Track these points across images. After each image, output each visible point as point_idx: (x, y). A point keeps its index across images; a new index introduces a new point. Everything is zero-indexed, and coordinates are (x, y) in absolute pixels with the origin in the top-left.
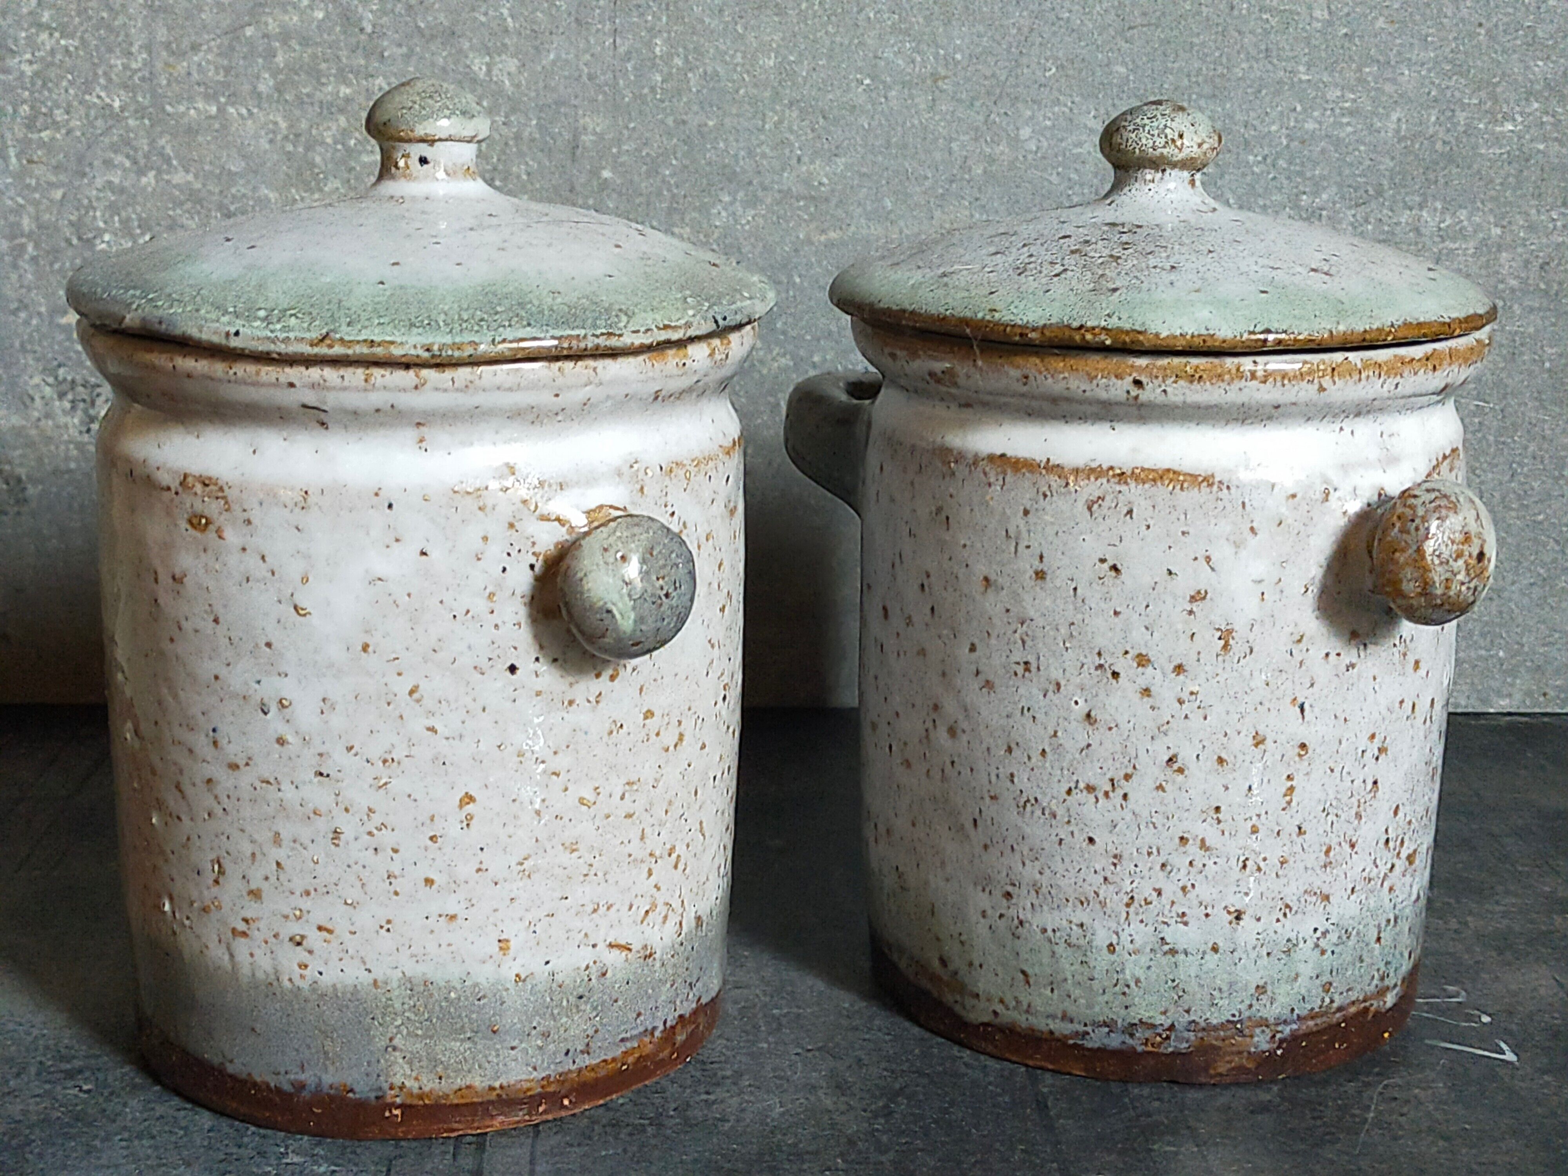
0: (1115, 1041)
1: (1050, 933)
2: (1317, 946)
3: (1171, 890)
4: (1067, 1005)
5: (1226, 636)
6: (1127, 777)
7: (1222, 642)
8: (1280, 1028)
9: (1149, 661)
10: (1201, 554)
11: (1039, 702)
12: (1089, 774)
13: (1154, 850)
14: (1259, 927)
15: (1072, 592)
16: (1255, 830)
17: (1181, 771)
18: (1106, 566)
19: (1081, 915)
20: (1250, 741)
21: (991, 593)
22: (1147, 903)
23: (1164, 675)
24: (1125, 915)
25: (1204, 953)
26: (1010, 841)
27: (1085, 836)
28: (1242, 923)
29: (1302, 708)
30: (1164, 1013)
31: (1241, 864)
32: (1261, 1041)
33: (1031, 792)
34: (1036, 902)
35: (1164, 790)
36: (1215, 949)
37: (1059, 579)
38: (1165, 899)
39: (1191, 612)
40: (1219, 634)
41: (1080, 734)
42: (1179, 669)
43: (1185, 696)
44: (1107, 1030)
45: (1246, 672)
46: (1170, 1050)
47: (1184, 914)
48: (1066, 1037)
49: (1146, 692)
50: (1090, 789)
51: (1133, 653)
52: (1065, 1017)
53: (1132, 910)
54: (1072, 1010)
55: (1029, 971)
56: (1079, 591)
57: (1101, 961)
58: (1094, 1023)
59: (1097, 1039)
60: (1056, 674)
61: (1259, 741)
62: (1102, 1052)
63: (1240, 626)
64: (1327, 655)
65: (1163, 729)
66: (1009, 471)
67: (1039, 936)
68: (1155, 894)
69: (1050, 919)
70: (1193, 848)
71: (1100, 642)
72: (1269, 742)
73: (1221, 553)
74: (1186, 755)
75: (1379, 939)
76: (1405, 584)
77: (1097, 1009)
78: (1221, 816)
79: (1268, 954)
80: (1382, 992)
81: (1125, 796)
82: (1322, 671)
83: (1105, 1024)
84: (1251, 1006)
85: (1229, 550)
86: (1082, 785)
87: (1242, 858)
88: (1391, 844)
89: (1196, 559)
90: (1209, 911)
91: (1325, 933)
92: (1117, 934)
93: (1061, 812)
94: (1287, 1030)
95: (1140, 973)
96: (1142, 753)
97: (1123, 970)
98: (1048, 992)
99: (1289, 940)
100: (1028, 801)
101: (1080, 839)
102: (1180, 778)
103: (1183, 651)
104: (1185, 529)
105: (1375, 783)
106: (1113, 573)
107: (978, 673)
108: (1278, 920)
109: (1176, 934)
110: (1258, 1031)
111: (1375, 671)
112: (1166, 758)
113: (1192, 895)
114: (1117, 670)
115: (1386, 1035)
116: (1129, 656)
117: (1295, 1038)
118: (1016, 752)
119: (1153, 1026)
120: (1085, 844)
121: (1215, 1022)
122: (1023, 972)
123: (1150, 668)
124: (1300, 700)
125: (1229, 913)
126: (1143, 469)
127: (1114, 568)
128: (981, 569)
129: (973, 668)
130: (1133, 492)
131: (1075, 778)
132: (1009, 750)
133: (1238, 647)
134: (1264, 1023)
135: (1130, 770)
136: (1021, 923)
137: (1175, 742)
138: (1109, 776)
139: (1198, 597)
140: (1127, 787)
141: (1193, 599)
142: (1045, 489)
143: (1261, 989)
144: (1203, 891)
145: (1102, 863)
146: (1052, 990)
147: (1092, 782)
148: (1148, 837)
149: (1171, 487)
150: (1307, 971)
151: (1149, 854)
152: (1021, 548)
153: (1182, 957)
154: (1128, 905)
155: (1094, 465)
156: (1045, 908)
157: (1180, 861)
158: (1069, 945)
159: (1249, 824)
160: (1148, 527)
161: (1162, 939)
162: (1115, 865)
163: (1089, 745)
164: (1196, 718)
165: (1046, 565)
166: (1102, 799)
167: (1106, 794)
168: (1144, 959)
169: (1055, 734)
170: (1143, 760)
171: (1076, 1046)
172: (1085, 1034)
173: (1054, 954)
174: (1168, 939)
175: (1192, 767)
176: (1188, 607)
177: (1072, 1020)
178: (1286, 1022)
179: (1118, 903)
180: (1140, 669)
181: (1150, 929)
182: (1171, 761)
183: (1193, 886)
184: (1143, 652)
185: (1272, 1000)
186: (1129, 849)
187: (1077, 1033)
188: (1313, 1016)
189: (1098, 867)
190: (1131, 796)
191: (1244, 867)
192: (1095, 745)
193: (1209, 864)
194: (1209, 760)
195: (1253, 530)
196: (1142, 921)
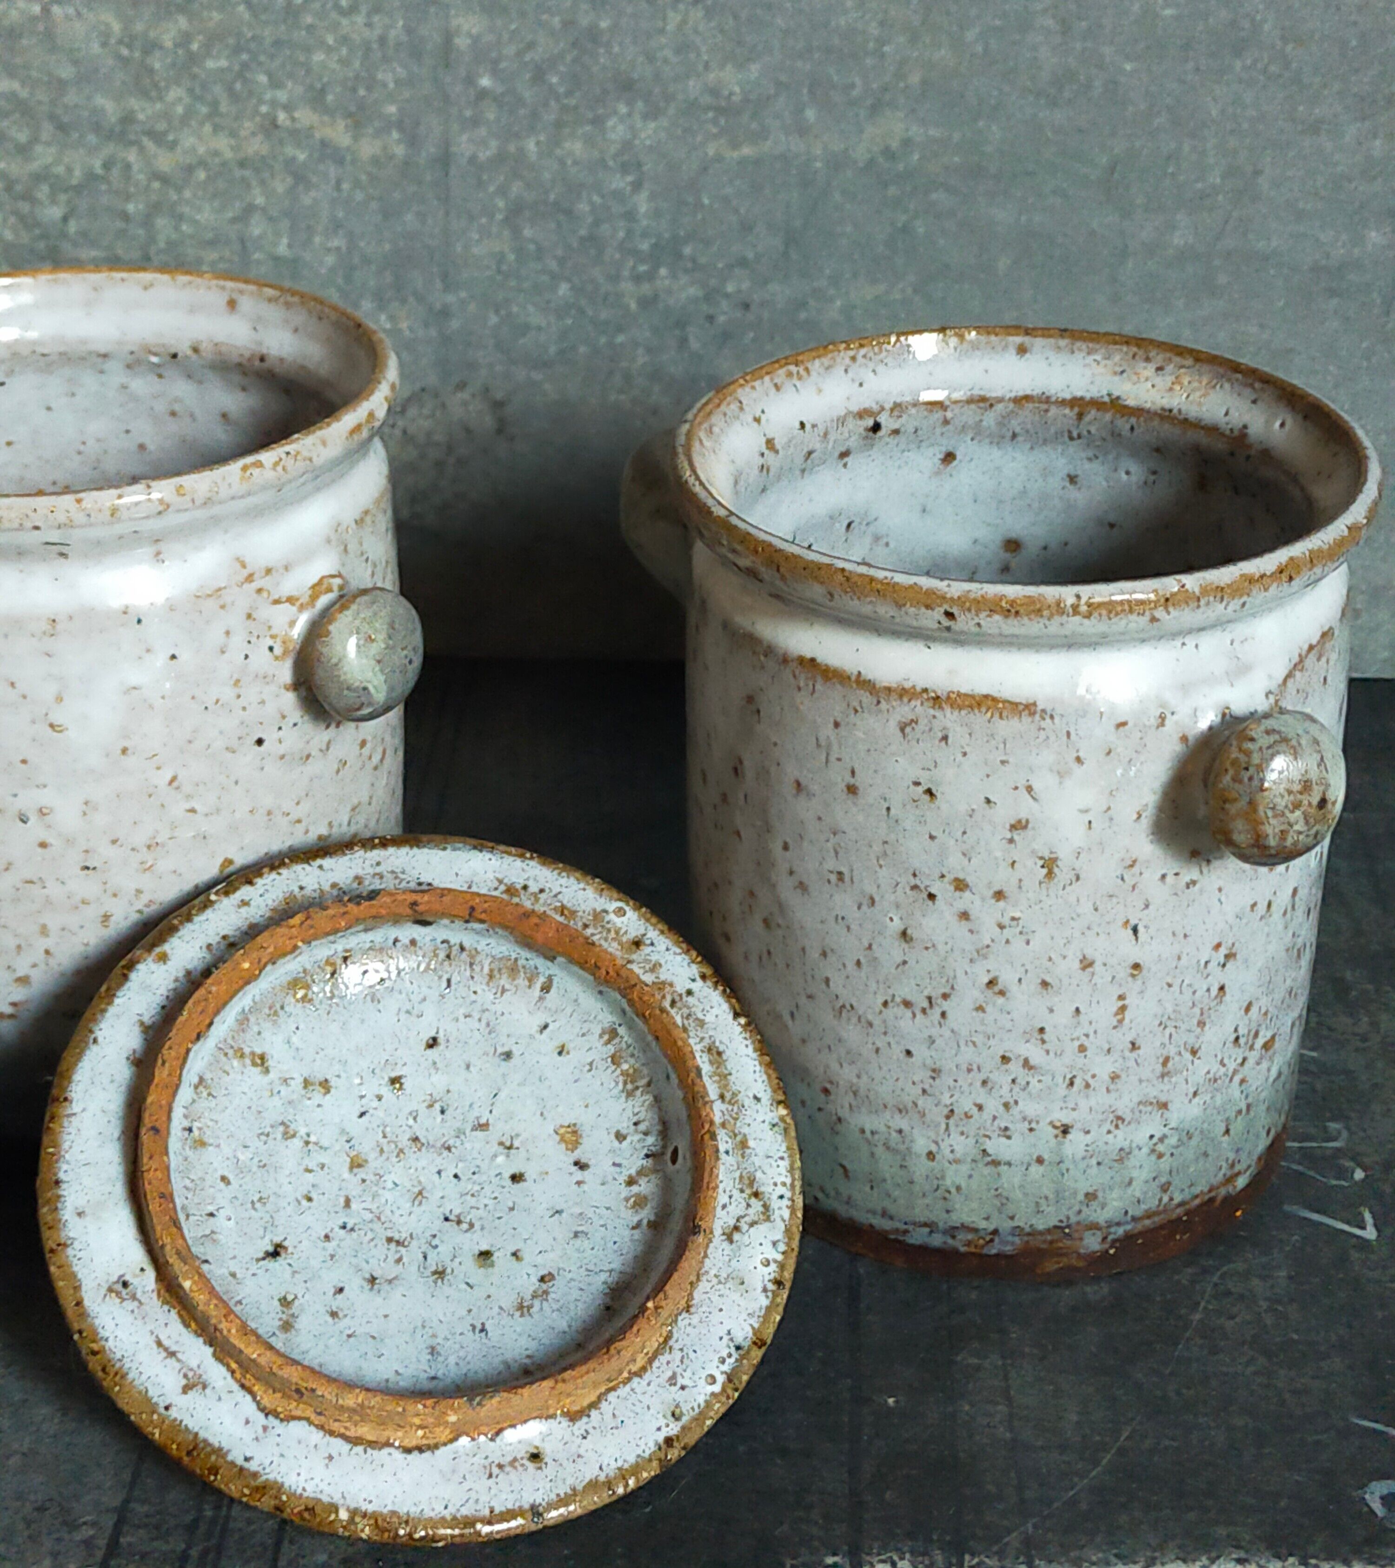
0: (937, 1240)
1: (868, 1134)
2: (1153, 1151)
3: (993, 1105)
4: (887, 1204)
5: (1050, 865)
6: (945, 996)
7: (1045, 871)
8: (1112, 1230)
9: (967, 886)
10: (1021, 784)
11: (853, 914)
12: (905, 991)
13: (975, 1067)
14: (1089, 1138)
15: (884, 812)
16: (1082, 1049)
17: (1002, 993)
18: (920, 789)
19: (900, 1122)
20: (1077, 965)
21: (802, 797)
22: (968, 1116)
23: (983, 899)
24: (943, 1126)
25: (1029, 1165)
26: (827, 1041)
27: (903, 1048)
28: (1069, 1137)
29: (1135, 930)
30: (987, 1219)
31: (1067, 1081)
32: (1092, 1243)
33: (846, 996)
34: (854, 1103)
35: (984, 1011)
36: (1040, 1161)
37: (870, 796)
38: (987, 1115)
39: (1011, 841)
40: (1041, 863)
41: (896, 951)
42: (999, 895)
43: (1006, 921)
44: (927, 1230)
45: (1072, 899)
46: (994, 1251)
47: (1006, 1129)
48: (886, 1232)
49: (964, 916)
50: (907, 1004)
51: (949, 877)
52: (884, 1214)
53: (952, 1122)
54: (892, 1209)
55: (848, 1167)
56: (893, 811)
57: (920, 1168)
58: (914, 1224)
59: (918, 1237)
60: (871, 889)
61: (1087, 964)
62: (923, 1249)
63: (1064, 854)
64: (1164, 877)
65: (983, 952)
66: (819, 679)
67: (857, 1134)
68: (975, 1109)
69: (866, 1121)
70: (1015, 1068)
71: (915, 863)
72: (1098, 967)
73: (1043, 782)
74: (1007, 978)
75: (1227, 1131)
76: (1234, 833)
77: (917, 1211)
78: (1045, 1037)
79: (1099, 1164)
80: (1230, 1180)
81: (943, 1015)
82: (1157, 893)
83: (925, 1225)
84: (1079, 1211)
85: (1052, 780)
86: (898, 999)
87: (1069, 1076)
88: (1242, 1041)
89: (1016, 788)
90: (1034, 1125)
91: (1161, 1140)
92: (936, 1143)
93: (877, 1022)
94: (1120, 1231)
95: (961, 1181)
96: (960, 974)
97: (943, 1178)
98: (867, 1189)
99: (1121, 1149)
100: (843, 1006)
101: (897, 1052)
102: (1000, 1000)
103: (1003, 878)
104: (1004, 758)
105: (1222, 988)
106: (927, 797)
107: (791, 873)
108: (1109, 1132)
109: (997, 1147)
110: (1088, 1233)
111: (1221, 883)
112: (986, 980)
113: (1015, 1111)
114: (933, 891)
115: (1238, 1213)
116: (946, 880)
117: (1129, 1237)
118: (832, 958)
119: (976, 1230)
120: (902, 1056)
121: (1041, 1227)
122: (842, 1166)
123: (967, 894)
124: (1133, 922)
125: (1055, 1127)
126: (959, 694)
127: (929, 792)
128: (791, 771)
129: (787, 866)
130: (949, 718)
131: (891, 992)
132: (824, 954)
133: (1063, 874)
134: (1093, 1226)
135: (947, 990)
136: (839, 1120)
137: (994, 965)
138: (926, 993)
139: (1019, 826)
140: (946, 1005)
141: (1013, 827)
142: (855, 704)
143: (1091, 1196)
144: (1028, 1107)
145: (920, 1075)
146: (872, 1188)
147: (909, 998)
148: (968, 1054)
149: (989, 714)
150: (1142, 1175)
151: (969, 1070)
152: (832, 759)
153: (1003, 1168)
154: (948, 1117)
155: (908, 685)
156: (863, 1110)
157: (1002, 1078)
158: (888, 1148)
159: (1077, 1044)
160: (965, 754)
161: (984, 1151)
162: (934, 1078)
163: (905, 962)
164: (1018, 943)
165: (858, 781)
166: (919, 1015)
167: (924, 1011)
168: (965, 1169)
169: (870, 947)
170: (961, 981)
171: (897, 1241)
172: (906, 1232)
173: (872, 1154)
174: (990, 1151)
175: (1014, 989)
176: (1009, 835)
177: (891, 1218)
178: (1118, 1224)
179: (937, 1115)
180: (958, 893)
181: (971, 1141)
182: (991, 983)
183: (1016, 1102)
184: (961, 876)
185: (1103, 1206)
186: (947, 1065)
187: (897, 1231)
188: (1149, 1215)
189: (916, 1079)
190: (949, 1015)
191: (1072, 1084)
192: (912, 963)
193: (1034, 1082)
194: (1032, 984)
195: (1078, 760)
196: (962, 1133)
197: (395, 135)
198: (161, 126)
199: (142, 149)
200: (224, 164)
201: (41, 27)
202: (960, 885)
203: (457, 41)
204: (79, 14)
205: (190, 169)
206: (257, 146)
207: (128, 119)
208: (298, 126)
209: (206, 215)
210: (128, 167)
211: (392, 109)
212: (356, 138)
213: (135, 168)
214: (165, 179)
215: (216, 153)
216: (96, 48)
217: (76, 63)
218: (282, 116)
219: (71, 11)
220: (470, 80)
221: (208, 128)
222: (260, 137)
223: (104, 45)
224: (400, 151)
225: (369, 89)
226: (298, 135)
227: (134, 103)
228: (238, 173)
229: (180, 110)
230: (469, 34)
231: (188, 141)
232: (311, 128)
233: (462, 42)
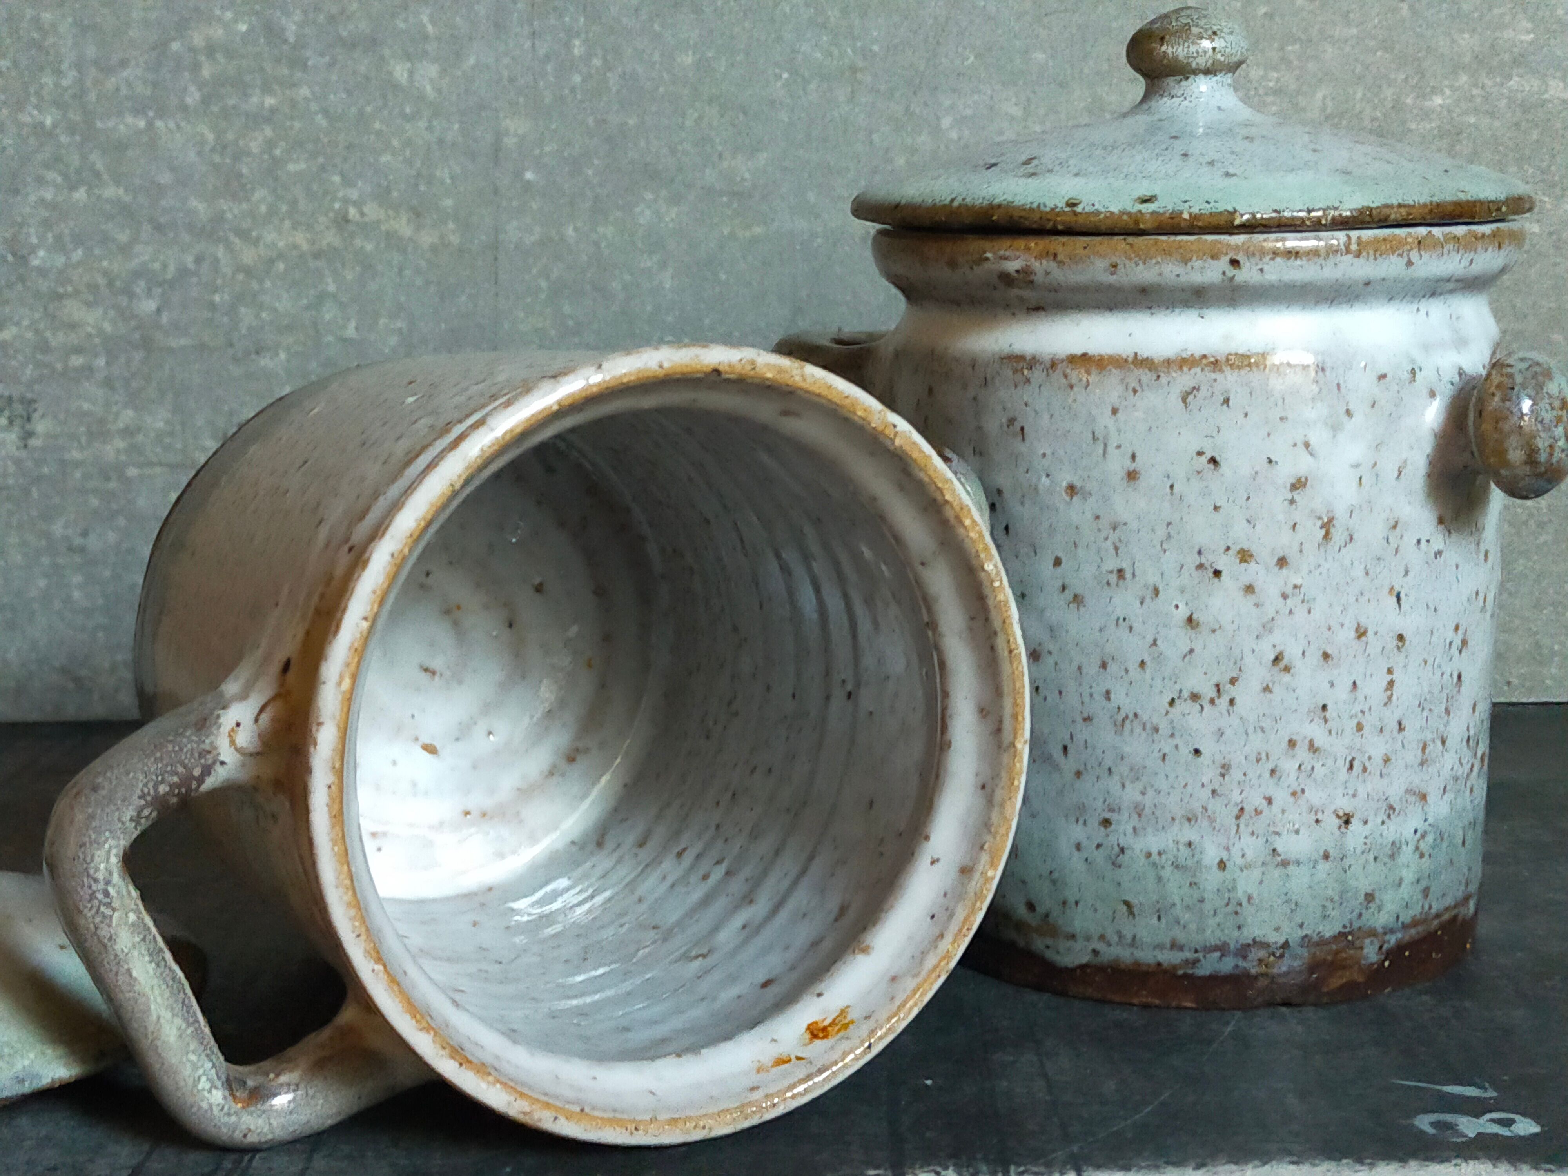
0: (1227, 966)
1: (1155, 856)
2: (1417, 848)
3: (1281, 796)
4: (1177, 932)
5: (1328, 525)
6: (1233, 681)
7: (1323, 532)
8: (1387, 937)
9: (1251, 556)
10: (1300, 441)
11: (1135, 612)
12: (1192, 683)
13: (1264, 756)
14: (1367, 829)
15: (1168, 490)
16: (1360, 727)
17: (1287, 669)
19: (1189, 833)
20: (1353, 634)
21: (1077, 501)
22: (1258, 812)
23: (1267, 569)
24: (1235, 828)
25: (1316, 862)
26: (1108, 762)
27: (1191, 748)
28: (1350, 827)
29: (1398, 598)
30: (1277, 929)
31: (1348, 765)
32: (1371, 953)
33: (1129, 707)
34: (1138, 826)
35: (1271, 691)
36: (1326, 857)
37: (1151, 478)
38: (1276, 808)
39: (1292, 502)
40: (1320, 523)
41: (1182, 639)
43: (1289, 590)
44: (1218, 954)
45: (1347, 562)
46: (1284, 969)
47: (1295, 822)
48: (1175, 967)
49: (1249, 589)
50: (1195, 697)
51: (1235, 549)
52: (1173, 945)
53: (1242, 822)
54: (1181, 938)
55: (1134, 901)
56: (1176, 488)
57: (1211, 880)
58: (1205, 949)
59: (1209, 965)
60: (1155, 579)
61: (1361, 633)
62: (1214, 979)
63: (1340, 513)
64: (1419, 541)
65: (1268, 626)
66: (1093, 371)
67: (1143, 860)
68: (1265, 803)
69: (1153, 841)
70: (1302, 752)
71: (1202, 539)
72: (1371, 636)
73: (1319, 437)
74: (1292, 653)
75: (1464, 843)
76: (1511, 452)
77: (1209, 932)
78: (1328, 715)
79: (1375, 859)
80: (1466, 899)
81: (1232, 702)
82: (1415, 559)
83: (1216, 948)
84: (1360, 915)
85: (1327, 434)
86: (1186, 694)
87: (1349, 759)
88: (1471, 743)
89: (1295, 445)
90: (1319, 816)
91: (1424, 835)
92: (1228, 849)
93: (1164, 726)
94: (1394, 940)
95: (1252, 889)
96: (1247, 653)
97: (1234, 888)
98: (1155, 921)
99: (1393, 843)
100: (1127, 717)
101: (1185, 752)
102: (1286, 678)
103: (1285, 542)
104: (1283, 414)
105: (1460, 676)
106: (1211, 466)
107: (1064, 588)
108: (1383, 823)
109: (1287, 844)
110: (1367, 941)
111: (1458, 558)
112: (1272, 657)
113: (1302, 800)
114: (1219, 568)
115: (1468, 946)
116: (1230, 552)
117: (1400, 948)
118: (1112, 668)
119: (1267, 946)
120: (1191, 756)
121: (1327, 935)
122: (1127, 903)
123: (1252, 565)
124: (1397, 589)
125: (1338, 817)
126: (1237, 355)
127: (1213, 461)
128: (1064, 477)
129: (1059, 584)
130: (1230, 380)
131: (1178, 687)
132: (1104, 665)
133: (1338, 535)
134: (1372, 933)
135: (1235, 673)
136: (1122, 850)
137: (1279, 639)
138: (1214, 681)
139: (1298, 485)
140: (1234, 691)
141: (1294, 487)
142: (1135, 384)
143: (1369, 897)
144: (1314, 796)
145: (1209, 774)
146: (1159, 918)
147: (1197, 690)
148: (1256, 743)
150: (1409, 876)
151: (1258, 761)
152: (1111, 448)
153: (1292, 869)
154: (1238, 817)
155: (1186, 355)
156: (1149, 830)
157: (1289, 766)
158: (1177, 867)
159: (1355, 721)
160: (1246, 415)
161: (1274, 850)
162: (1223, 775)
163: (1191, 651)
164: (1301, 613)
165: (1139, 464)
166: (1207, 706)
167: (1212, 701)
168: (1256, 873)
169: (1155, 643)
170: (1249, 660)
171: (1186, 976)
172: (1196, 962)
173: (1159, 879)
174: (1280, 849)
175: (1298, 664)
176: (1289, 496)
177: (1181, 948)
178: (1392, 931)
179: (1225, 815)
180: (1244, 565)
181: (1262, 840)
182: (1277, 659)
183: (1303, 791)
184: (1245, 547)
185: (1380, 908)
186: (1237, 758)
187: (1187, 962)
188: (1415, 923)
189: (1205, 780)
190: (1238, 701)
191: (1351, 767)
192: (1198, 650)
193: (1318, 766)
194: (1315, 657)
195: (1348, 412)
196: (1253, 833)
197: (451, 226)
198: (246, 224)
199: (229, 247)
200: (302, 256)
201: (145, 139)
202: (1245, 556)
203: (505, 140)
204: (178, 127)
205: (271, 261)
206: (331, 238)
207: (219, 219)
208: (367, 219)
209: (285, 304)
210: (217, 260)
211: (448, 202)
212: (418, 229)
213: (223, 262)
214: (248, 271)
215: (295, 247)
216: (192, 156)
217: (173, 169)
218: (352, 212)
219: (172, 125)
220: (518, 174)
221: (287, 224)
222: (333, 231)
223: (199, 153)
224: (455, 239)
225: (429, 183)
226: (366, 228)
227: (223, 204)
228: (312, 264)
229: (263, 208)
230: (516, 135)
231: (270, 236)
232: (379, 222)
233: (510, 142)
